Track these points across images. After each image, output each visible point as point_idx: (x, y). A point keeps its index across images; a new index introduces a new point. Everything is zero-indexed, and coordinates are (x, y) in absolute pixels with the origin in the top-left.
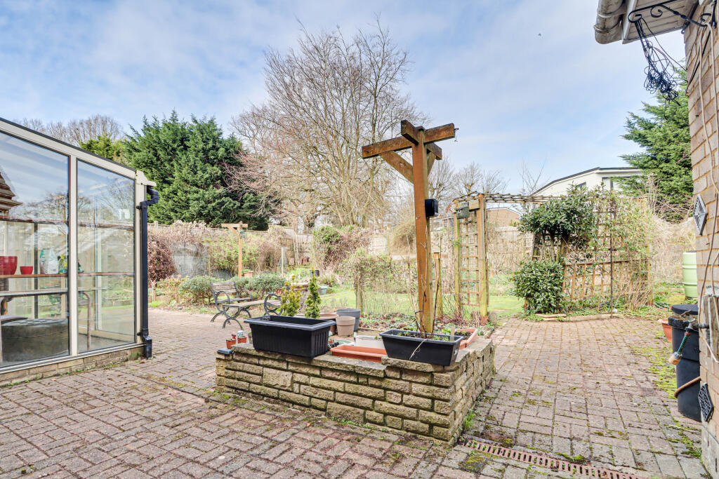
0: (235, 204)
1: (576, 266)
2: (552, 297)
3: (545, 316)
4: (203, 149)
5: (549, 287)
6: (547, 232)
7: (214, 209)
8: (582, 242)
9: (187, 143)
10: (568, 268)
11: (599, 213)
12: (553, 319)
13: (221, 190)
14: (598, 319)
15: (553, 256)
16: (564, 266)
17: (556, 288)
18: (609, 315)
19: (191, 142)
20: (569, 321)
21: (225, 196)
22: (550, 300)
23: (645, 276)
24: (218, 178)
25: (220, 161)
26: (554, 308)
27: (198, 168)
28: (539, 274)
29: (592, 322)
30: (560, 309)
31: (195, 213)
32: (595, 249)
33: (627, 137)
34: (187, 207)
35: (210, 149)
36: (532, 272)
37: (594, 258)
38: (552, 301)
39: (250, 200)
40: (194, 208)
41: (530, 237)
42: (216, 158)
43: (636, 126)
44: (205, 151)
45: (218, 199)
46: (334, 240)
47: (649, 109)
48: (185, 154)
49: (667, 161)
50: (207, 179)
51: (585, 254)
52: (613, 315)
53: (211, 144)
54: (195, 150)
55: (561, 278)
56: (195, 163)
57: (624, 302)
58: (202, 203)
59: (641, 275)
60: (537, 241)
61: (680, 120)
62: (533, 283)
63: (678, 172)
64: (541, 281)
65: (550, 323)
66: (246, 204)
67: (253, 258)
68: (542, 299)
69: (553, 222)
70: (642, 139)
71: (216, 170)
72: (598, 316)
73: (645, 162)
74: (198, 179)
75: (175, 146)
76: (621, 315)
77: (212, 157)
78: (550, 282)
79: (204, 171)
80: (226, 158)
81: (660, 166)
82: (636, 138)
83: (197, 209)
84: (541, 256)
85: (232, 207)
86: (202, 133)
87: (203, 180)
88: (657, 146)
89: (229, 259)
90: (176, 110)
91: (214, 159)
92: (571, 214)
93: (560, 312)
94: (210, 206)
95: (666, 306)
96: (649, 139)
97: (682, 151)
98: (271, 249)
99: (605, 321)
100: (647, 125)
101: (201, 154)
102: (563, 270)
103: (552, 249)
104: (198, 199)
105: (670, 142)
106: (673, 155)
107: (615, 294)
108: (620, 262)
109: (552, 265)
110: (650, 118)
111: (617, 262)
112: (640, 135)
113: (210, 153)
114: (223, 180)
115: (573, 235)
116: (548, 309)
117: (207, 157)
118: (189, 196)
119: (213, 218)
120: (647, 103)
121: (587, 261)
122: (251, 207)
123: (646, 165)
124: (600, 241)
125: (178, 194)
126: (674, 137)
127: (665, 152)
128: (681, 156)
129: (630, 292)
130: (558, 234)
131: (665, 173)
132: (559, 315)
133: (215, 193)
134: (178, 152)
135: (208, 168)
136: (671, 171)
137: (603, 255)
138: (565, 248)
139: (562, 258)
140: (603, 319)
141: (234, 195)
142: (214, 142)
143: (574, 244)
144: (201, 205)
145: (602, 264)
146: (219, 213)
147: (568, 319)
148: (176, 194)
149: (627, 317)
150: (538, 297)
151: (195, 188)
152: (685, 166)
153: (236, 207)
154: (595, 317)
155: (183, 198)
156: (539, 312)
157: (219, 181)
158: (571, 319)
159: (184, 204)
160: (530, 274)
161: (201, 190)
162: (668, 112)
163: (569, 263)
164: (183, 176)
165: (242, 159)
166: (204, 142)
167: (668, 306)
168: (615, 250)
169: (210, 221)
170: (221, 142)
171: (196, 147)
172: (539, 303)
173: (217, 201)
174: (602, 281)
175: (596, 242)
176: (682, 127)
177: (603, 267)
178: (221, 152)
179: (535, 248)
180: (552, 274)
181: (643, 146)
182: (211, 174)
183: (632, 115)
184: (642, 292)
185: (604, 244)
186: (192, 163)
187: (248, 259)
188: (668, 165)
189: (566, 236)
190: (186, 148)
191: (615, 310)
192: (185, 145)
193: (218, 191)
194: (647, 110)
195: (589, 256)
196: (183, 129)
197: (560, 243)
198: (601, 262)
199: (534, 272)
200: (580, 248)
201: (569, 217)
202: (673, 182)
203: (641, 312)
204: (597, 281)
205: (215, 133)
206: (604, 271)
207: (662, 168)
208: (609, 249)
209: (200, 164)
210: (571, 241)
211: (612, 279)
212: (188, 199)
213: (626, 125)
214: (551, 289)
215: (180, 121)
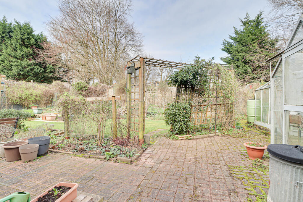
0: (41, 70)
1: (198, 106)
2: (184, 125)
3: (180, 136)
4: (21, 38)
5: (182, 119)
6: (183, 86)
7: (28, 72)
8: (201, 93)
9: (11, 34)
10: (194, 107)
11: (211, 76)
12: (184, 138)
13: (33, 62)
14: (208, 137)
15: (186, 100)
16: (191, 106)
17: (186, 120)
18: (214, 134)
19: (14, 34)
20: (193, 139)
21: (35, 65)
22: (183, 127)
23: (232, 112)
24: (30, 55)
25: (32, 46)
26: (185, 132)
27: (18, 49)
28: (177, 111)
29: (205, 139)
30: (188, 132)
31: (16, 73)
32: (208, 97)
33: (223, 50)
34: (11, 69)
35: (25, 39)
36: (173, 110)
37: (207, 102)
38: (184, 128)
39: (50, 68)
40: (15, 70)
41: (174, 89)
42: (30, 44)
43: (226, 45)
44: (22, 40)
45: (30, 66)
46: (84, 89)
47: (231, 38)
48: (10, 40)
49: (238, 61)
50: (23, 55)
51: (203, 99)
52: (217, 134)
53: (26, 36)
54: (16, 39)
55: (189, 114)
56: (16, 46)
57: (221, 126)
58: (20, 68)
59: (230, 112)
60: (178, 92)
61: (243, 43)
62: (174, 116)
63: (242, 65)
64: (178, 115)
65: (183, 141)
66: (48, 70)
67: (38, 98)
68: (178, 127)
69: (185, 79)
70: (228, 51)
71: (30, 51)
72: (209, 135)
73: (229, 61)
74: (18, 54)
75: (4, 35)
76: (220, 134)
77: (27, 43)
78: (183, 116)
79: (22, 50)
80: (36, 45)
81: (235, 62)
82: (226, 50)
83: (17, 71)
84: (180, 100)
85: (39, 71)
86: (21, 30)
87: (20, 55)
88: (234, 54)
89: (20, 98)
90: (6, 16)
91: (28, 44)
92: (196, 75)
93: (189, 133)
94: (25, 70)
95: (241, 128)
96: (231, 50)
97: (244, 56)
98: (51, 93)
99: (212, 138)
100: (230, 45)
101: (19, 41)
102: (191, 108)
103: (185, 96)
104: (17, 66)
105: (239, 52)
106: (240, 58)
107: (217, 122)
108: (220, 104)
109: (184, 105)
110: (232, 41)
111: (219, 104)
112: (228, 48)
113: (25, 41)
114: (34, 56)
115: (197, 88)
116: (181, 132)
117: (24, 43)
118: (12, 63)
119: (28, 76)
120: (231, 35)
121: (204, 103)
122: (51, 72)
123: (229, 62)
124: (211, 92)
125: (5, 62)
126: (241, 50)
127: (237, 56)
128: (243, 59)
129: (225, 121)
130: (189, 87)
131: (237, 66)
132: (188, 135)
133: (28, 63)
134: (5, 39)
135: (24, 49)
136: (239, 65)
137: (212, 100)
138: (192, 96)
139: (190, 101)
140: (211, 137)
141: (40, 65)
142: (28, 34)
143: (197, 94)
144: (19, 69)
145: (211, 105)
146: (32, 74)
147: (192, 137)
148: (4, 62)
149: (223, 135)
150: (176, 125)
151: (15, 60)
152: (244, 63)
153: (41, 71)
154: (207, 136)
155: (8, 64)
156: (177, 134)
157: (31, 57)
158: (194, 137)
159: (9, 68)
160: (172, 111)
161: (19, 61)
162: (238, 39)
163: (194, 105)
164: (8, 52)
165: (45, 46)
166: (22, 34)
167: (242, 128)
168: (218, 97)
169: (27, 78)
170: (32, 36)
171: (17, 37)
172: (177, 129)
173: (29, 67)
174: (211, 115)
175: (209, 92)
176: (244, 46)
177: (212, 107)
178: (32, 41)
179: (177, 95)
180: (184, 111)
181: (229, 54)
182: (26, 52)
183: (225, 40)
184: (230, 120)
185: (213, 94)
186: (14, 46)
187: (35, 98)
188: (238, 62)
189: (193, 88)
190: (11, 37)
191: (217, 131)
192: (10, 35)
193: (30, 62)
194: (230, 38)
195: (205, 101)
196: (10, 26)
197: (190, 92)
198: (211, 104)
199: (174, 110)
200: (200, 96)
201: (194, 76)
202: (240, 70)
203: (230, 132)
204: (209, 114)
205: (29, 31)
206: (212, 109)
207: (235, 63)
208: (215, 97)
209: (18, 46)
210: (196, 91)
211: (216, 114)
212: (12, 65)
213: (223, 44)
214: (184, 121)
215: (9, 22)
